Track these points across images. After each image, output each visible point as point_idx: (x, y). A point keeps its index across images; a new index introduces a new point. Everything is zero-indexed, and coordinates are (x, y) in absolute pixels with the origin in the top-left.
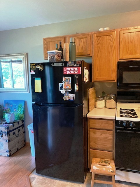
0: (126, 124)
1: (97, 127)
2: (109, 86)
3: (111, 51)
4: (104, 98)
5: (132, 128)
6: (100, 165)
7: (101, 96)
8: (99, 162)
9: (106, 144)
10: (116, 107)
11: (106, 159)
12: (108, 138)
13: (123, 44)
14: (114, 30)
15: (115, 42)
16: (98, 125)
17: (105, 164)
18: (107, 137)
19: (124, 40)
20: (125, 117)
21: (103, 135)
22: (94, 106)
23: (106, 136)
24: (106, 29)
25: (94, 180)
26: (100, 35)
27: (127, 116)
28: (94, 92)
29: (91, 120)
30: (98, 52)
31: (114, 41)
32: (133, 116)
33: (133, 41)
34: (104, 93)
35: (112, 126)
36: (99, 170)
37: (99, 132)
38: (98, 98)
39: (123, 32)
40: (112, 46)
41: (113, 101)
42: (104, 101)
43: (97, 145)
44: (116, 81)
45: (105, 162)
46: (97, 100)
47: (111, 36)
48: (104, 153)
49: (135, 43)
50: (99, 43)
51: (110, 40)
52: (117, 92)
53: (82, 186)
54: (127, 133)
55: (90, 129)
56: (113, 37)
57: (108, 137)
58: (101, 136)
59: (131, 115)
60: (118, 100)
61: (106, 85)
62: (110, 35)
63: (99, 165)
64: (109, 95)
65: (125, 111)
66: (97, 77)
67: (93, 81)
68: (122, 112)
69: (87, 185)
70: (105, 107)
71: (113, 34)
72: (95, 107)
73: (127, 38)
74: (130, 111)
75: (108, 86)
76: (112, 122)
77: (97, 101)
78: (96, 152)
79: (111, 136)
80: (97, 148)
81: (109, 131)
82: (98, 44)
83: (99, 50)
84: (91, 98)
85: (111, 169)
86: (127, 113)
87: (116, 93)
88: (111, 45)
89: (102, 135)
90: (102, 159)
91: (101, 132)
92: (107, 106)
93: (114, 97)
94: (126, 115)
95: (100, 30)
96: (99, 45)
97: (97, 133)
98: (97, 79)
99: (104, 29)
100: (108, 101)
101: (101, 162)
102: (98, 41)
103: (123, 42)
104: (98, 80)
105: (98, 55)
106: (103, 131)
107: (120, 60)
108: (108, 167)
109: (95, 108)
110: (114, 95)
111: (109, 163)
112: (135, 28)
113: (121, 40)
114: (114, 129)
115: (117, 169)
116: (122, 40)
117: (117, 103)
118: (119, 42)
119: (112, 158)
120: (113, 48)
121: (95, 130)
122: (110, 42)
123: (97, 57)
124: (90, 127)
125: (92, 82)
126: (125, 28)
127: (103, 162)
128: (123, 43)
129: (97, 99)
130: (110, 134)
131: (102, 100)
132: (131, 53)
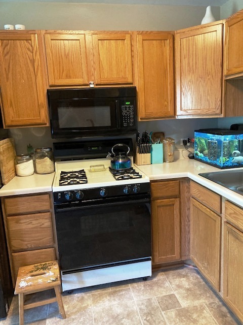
0: (70, 197)
1: (21, 211)
2: (40, 135)
3: (32, 70)
4: (30, 156)
5: (80, 201)
6: (32, 276)
7: (27, 153)
8: (32, 272)
9: (39, 238)
10: (54, 170)
11: (44, 263)
12: (43, 226)
13: (53, 59)
14: (34, 32)
15: (38, 53)
16: (23, 207)
17: (42, 271)
18: (41, 225)
19: (53, 52)
20: (69, 184)
21: (34, 222)
22: (14, 174)
23: (39, 223)
24: (19, 27)
25: (24, 305)
26: (8, 38)
27: (72, 183)
28: (10, 146)
29: (7, 200)
30: (7, 70)
31: (36, 52)
32: (81, 182)
33: (68, 55)
34: (30, 147)
35: (48, 204)
36: (31, 285)
37: (26, 219)
38: (19, 158)
39: (48, 37)
40: (33, 61)
41: (48, 161)
42: (32, 161)
43: (26, 243)
44: (48, 125)
45: (42, 268)
46: (19, 162)
47: (30, 41)
48: (40, 252)
49: (72, 59)
50: (8, 53)
51: (29, 49)
52: (54, 143)
53: (4, 324)
54: (74, 210)
55: (8, 218)
56: (33, 45)
57: (43, 224)
58: (30, 226)
59: (78, 180)
60: (56, 158)
61: (33, 132)
62: (26, 40)
63: (30, 277)
64: (39, 151)
65: (69, 175)
66: (11, 119)
67: (6, 126)
68: (65, 178)
69: (12, 319)
70: (35, 172)
71: (33, 39)
72: (16, 175)
73: (57, 49)
74: (77, 174)
75: (38, 135)
76: (47, 197)
77: (18, 164)
78: (24, 255)
79: (47, 221)
80: (25, 247)
81: (43, 214)
82: (6, 55)
83: (9, 67)
84: (5, 158)
85: (51, 277)
86: (72, 178)
87: (52, 146)
88: (31, 58)
89: (31, 223)
90: (36, 265)
91: (28, 218)
92: (38, 170)
93: (50, 153)
94: (69, 181)
95: (7, 27)
96: (7, 57)
97: (22, 221)
98: (12, 121)
99: (14, 27)
100: (39, 160)
101: (35, 271)
102: (4, 49)
103: (52, 55)
104: (14, 124)
105: (7, 75)
106: (33, 215)
107: (51, 86)
108: (47, 274)
109: (16, 177)
110: (48, 150)
111: (49, 267)
112: (70, 33)
113: (48, 51)
114: (51, 207)
115: (64, 273)
116: (50, 52)
117: (55, 163)
118: (44, 54)
119: (54, 257)
120: (36, 64)
121: (17, 217)
122: (29, 53)
123: (7, 79)
124: (8, 213)
125: (4, 128)
126: (53, 31)
127: (38, 269)
128: (52, 57)
129: (19, 160)
130: (46, 219)
131: (28, 160)
132: (68, 77)
